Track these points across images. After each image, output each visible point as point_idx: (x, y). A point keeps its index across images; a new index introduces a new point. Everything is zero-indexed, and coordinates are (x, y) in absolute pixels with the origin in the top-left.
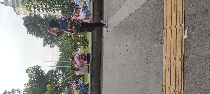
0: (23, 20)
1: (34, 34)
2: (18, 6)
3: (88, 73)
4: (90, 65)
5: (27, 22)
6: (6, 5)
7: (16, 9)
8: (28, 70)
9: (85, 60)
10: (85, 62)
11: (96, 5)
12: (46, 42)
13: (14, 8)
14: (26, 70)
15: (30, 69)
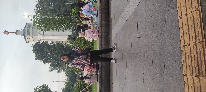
0: (32, 47)
1: (42, 60)
2: (28, 34)
3: (97, 82)
4: (98, 73)
5: (36, 48)
6: (17, 34)
7: (26, 37)
8: (37, 88)
9: (94, 68)
10: (94, 70)
11: (103, 15)
12: (53, 68)
13: (24, 36)
14: (34, 89)
15: (38, 87)
